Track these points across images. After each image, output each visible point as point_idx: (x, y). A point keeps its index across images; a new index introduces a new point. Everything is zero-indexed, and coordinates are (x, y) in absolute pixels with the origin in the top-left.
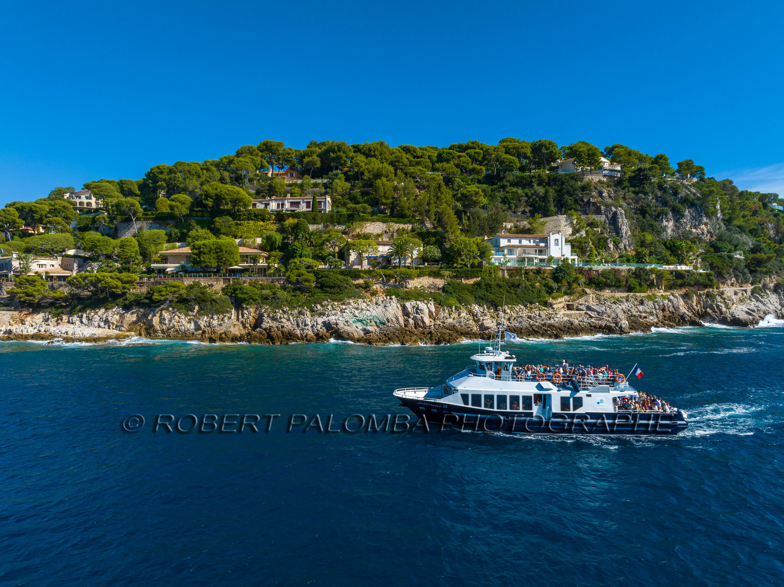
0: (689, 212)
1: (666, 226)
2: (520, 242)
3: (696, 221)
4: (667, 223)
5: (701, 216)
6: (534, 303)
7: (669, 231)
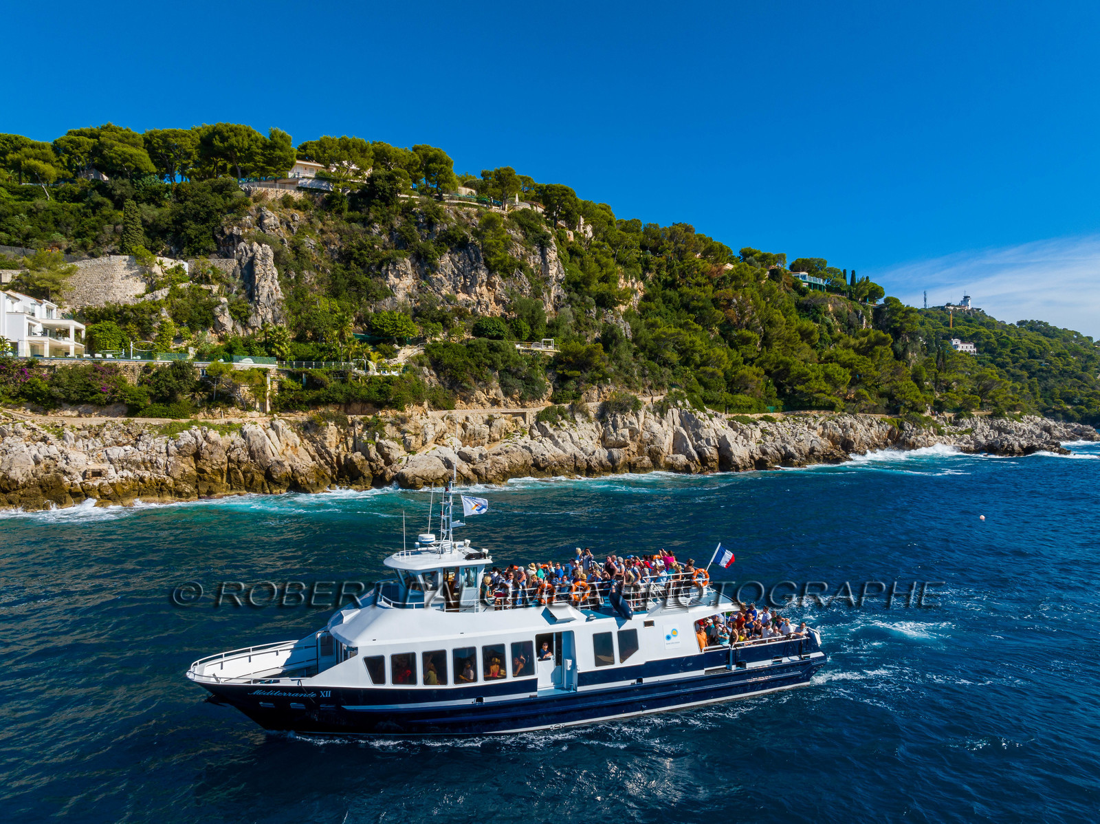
0: (452, 259)
1: (394, 286)
3: (465, 277)
4: (397, 281)
5: (476, 269)
7: (400, 296)
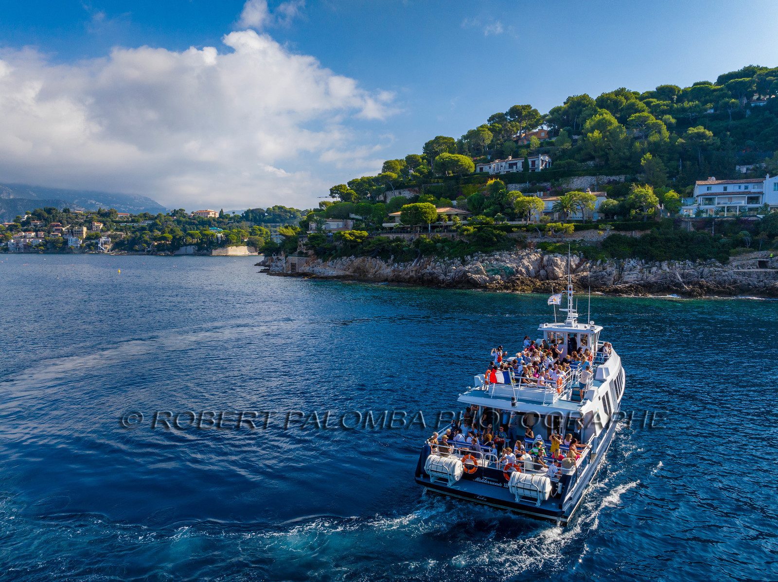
2: (725, 189)
6: (710, 259)
